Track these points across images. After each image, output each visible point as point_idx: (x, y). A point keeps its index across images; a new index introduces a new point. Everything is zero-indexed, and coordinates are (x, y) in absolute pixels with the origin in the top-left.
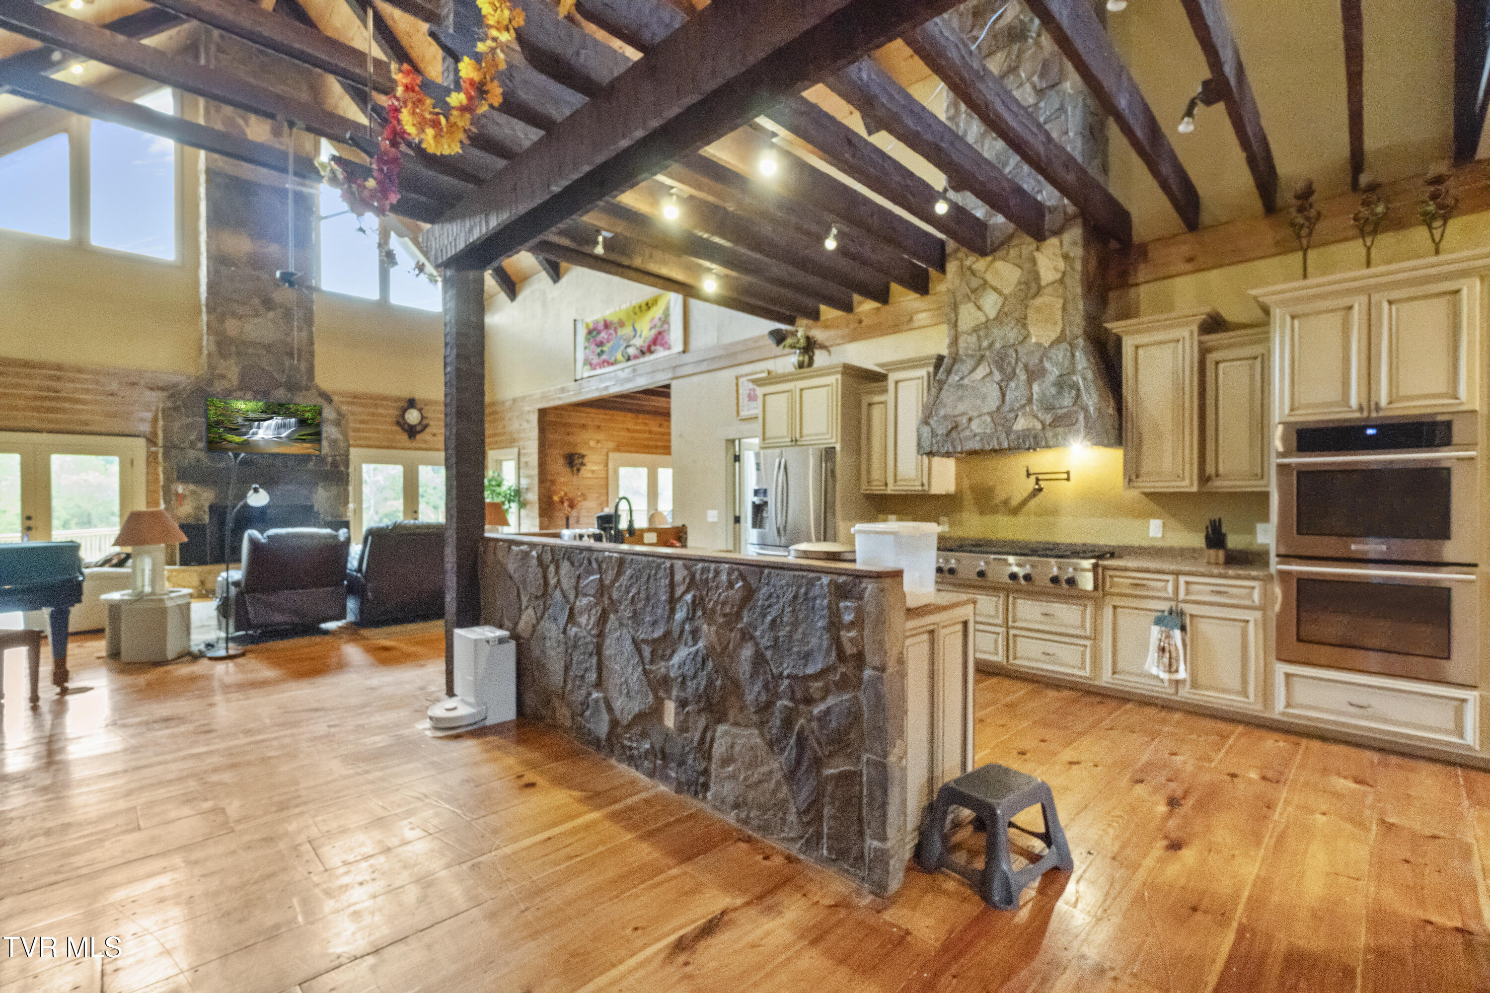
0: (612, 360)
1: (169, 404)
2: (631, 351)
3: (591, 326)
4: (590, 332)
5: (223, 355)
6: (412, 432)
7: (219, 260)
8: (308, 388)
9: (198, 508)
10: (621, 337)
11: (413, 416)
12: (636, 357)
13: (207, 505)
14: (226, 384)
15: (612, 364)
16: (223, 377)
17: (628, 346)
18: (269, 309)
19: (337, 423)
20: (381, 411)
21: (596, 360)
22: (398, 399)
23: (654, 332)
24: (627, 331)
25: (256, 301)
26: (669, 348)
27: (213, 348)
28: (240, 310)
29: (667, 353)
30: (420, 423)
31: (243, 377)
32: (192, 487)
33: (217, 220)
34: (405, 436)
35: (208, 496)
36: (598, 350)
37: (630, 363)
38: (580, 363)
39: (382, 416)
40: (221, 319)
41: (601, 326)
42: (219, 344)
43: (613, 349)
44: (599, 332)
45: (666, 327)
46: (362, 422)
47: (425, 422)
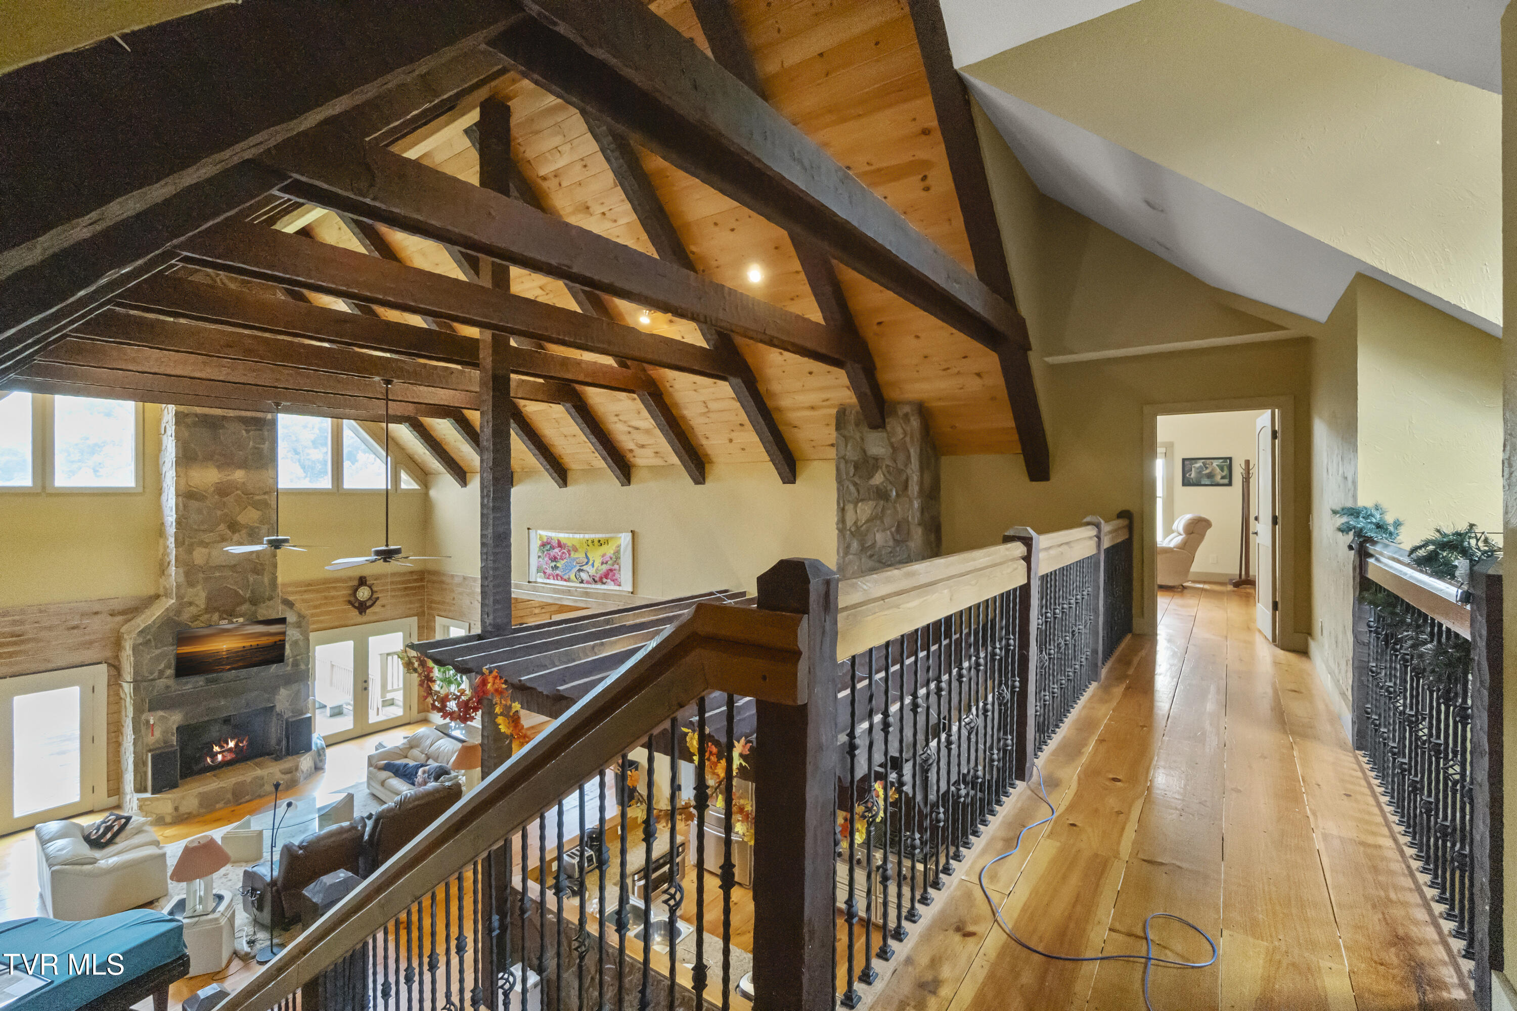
0: (566, 577)
1: (140, 640)
2: (584, 576)
3: (545, 540)
4: (543, 545)
5: (191, 584)
6: (362, 607)
7: (187, 496)
8: (270, 598)
9: (165, 732)
10: (574, 559)
11: (363, 593)
12: (588, 582)
13: (175, 727)
14: (193, 610)
15: (565, 580)
16: (191, 604)
17: (580, 570)
18: (234, 532)
19: (298, 625)
20: (333, 593)
21: (549, 571)
22: (351, 579)
23: (605, 568)
24: (580, 556)
25: (222, 527)
26: (620, 585)
27: (182, 579)
28: (207, 537)
29: (617, 588)
30: (370, 598)
31: (209, 599)
32: (161, 713)
33: (185, 459)
34: (356, 612)
35: (176, 718)
36: (553, 564)
37: (582, 585)
38: (533, 569)
39: (333, 597)
40: (190, 551)
41: (555, 543)
42: (187, 574)
43: (568, 568)
44: (553, 548)
45: (616, 567)
46: (315, 607)
47: (375, 596)
